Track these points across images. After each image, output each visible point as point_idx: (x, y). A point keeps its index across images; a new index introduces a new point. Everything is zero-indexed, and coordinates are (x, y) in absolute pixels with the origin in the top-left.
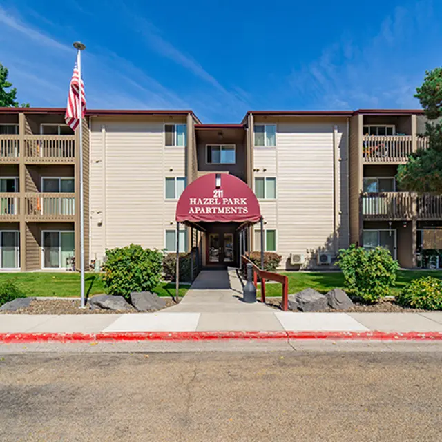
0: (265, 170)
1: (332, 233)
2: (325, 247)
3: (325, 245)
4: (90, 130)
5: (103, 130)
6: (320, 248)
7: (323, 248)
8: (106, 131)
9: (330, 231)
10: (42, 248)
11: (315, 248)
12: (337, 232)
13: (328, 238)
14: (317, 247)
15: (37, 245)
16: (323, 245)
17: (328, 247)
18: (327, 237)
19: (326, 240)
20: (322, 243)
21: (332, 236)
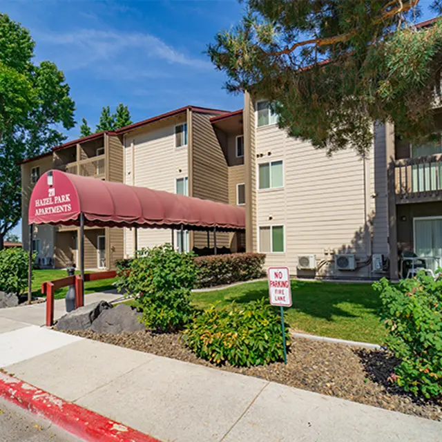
0: (269, 154)
1: (363, 226)
2: (351, 245)
3: (352, 242)
4: (124, 147)
5: (132, 144)
6: (344, 248)
7: (349, 247)
8: (134, 144)
9: (359, 223)
10: (98, 251)
11: (336, 247)
12: (368, 224)
13: (357, 233)
14: (340, 246)
15: (94, 248)
16: (348, 243)
17: (357, 246)
18: (354, 231)
19: (353, 236)
20: (347, 240)
21: (362, 230)
